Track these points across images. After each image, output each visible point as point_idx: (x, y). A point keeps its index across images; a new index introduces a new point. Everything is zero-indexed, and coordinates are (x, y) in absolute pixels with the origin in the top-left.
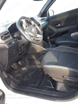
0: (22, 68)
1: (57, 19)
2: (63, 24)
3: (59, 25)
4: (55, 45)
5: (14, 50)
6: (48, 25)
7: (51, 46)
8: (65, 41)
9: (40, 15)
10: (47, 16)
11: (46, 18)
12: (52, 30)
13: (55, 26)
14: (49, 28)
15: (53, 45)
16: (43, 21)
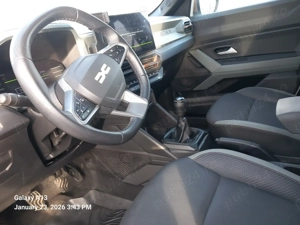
0: (71, 201)
1: (227, 28)
2: (245, 50)
3: (232, 50)
4: (203, 132)
5: (10, 153)
6: (192, 47)
7: (186, 137)
8: (246, 120)
9: (167, 9)
10: (191, 15)
11: (185, 19)
12: (203, 67)
13: (216, 51)
14: (191, 56)
15: (195, 130)
16: (171, 32)
